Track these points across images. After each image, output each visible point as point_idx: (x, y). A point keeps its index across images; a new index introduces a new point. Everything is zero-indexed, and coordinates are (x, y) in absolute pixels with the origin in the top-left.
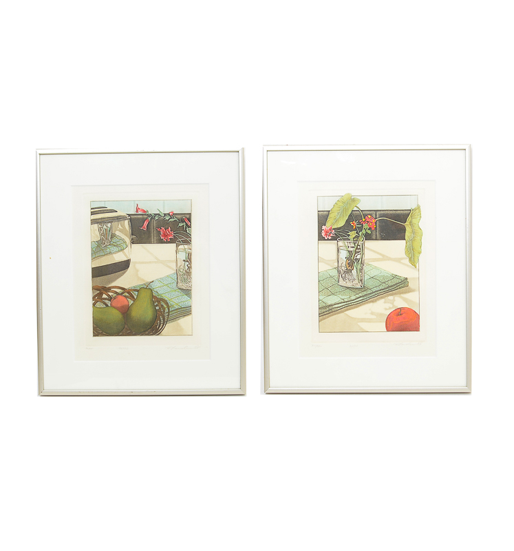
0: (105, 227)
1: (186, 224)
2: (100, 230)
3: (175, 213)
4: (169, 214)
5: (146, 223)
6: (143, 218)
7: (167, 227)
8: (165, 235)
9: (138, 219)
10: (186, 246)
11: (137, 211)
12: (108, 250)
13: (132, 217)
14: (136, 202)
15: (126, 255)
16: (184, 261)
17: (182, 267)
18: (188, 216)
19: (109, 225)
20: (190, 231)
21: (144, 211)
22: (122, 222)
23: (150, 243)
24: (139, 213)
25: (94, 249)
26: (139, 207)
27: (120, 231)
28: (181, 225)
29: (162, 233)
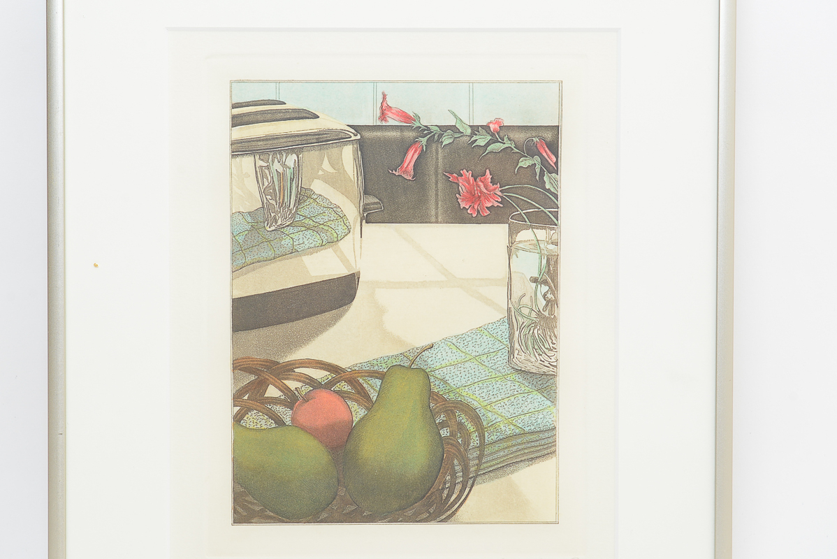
0: (277, 166)
1: (544, 162)
2: (260, 174)
3: (507, 122)
4: (486, 128)
5: (411, 157)
6: (402, 140)
7: (479, 169)
8: (474, 197)
9: (386, 143)
10: (541, 234)
11: (383, 116)
12: (287, 242)
13: (367, 134)
14: (381, 88)
15: (344, 260)
16: (535, 280)
17: (526, 300)
18: (549, 136)
19: (291, 160)
20: (556, 183)
21: (405, 116)
22: (334, 151)
23: (424, 220)
24: (391, 122)
25: (240, 239)
26: (390, 102)
27: (328, 180)
28: (525, 163)
29: (462, 189)
